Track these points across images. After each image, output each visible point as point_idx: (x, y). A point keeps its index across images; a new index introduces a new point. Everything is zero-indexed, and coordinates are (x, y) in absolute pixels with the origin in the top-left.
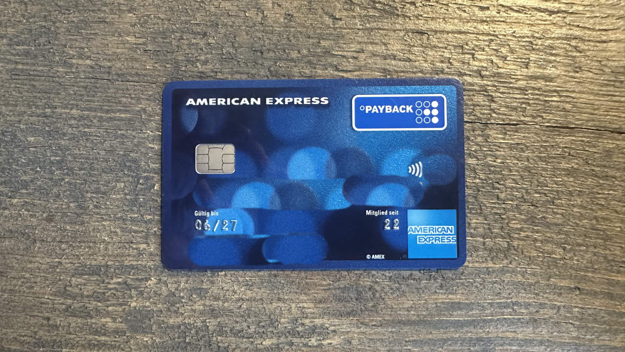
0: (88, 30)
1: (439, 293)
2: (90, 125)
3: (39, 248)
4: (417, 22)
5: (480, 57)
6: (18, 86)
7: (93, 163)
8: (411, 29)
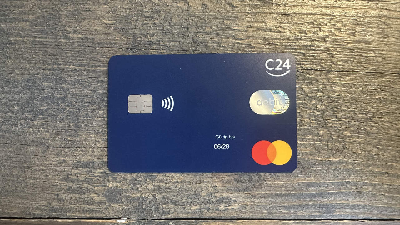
0: (79, 16)
1: (300, 177)
2: (81, 75)
3: (51, 151)
4: (284, 8)
5: (324, 29)
6: (36, 51)
7: (84, 99)
8: (281, 13)
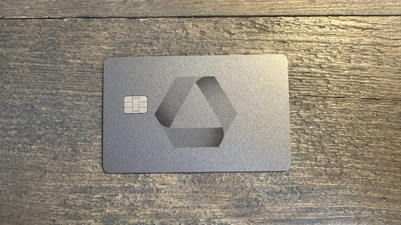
0: (79, 42)
1: (299, 202)
2: (80, 100)
3: (48, 176)
4: (281, 36)
5: (320, 56)
6: (35, 76)
7: (82, 123)
8: (278, 40)
